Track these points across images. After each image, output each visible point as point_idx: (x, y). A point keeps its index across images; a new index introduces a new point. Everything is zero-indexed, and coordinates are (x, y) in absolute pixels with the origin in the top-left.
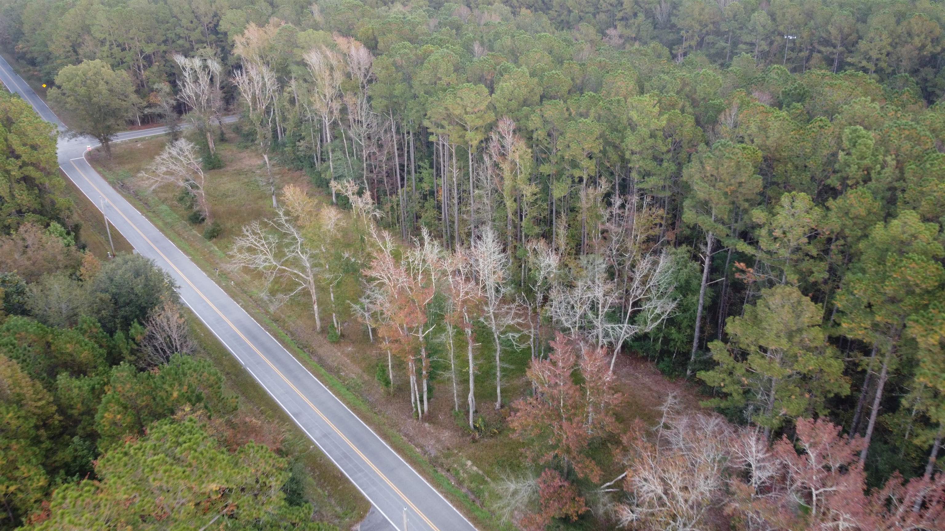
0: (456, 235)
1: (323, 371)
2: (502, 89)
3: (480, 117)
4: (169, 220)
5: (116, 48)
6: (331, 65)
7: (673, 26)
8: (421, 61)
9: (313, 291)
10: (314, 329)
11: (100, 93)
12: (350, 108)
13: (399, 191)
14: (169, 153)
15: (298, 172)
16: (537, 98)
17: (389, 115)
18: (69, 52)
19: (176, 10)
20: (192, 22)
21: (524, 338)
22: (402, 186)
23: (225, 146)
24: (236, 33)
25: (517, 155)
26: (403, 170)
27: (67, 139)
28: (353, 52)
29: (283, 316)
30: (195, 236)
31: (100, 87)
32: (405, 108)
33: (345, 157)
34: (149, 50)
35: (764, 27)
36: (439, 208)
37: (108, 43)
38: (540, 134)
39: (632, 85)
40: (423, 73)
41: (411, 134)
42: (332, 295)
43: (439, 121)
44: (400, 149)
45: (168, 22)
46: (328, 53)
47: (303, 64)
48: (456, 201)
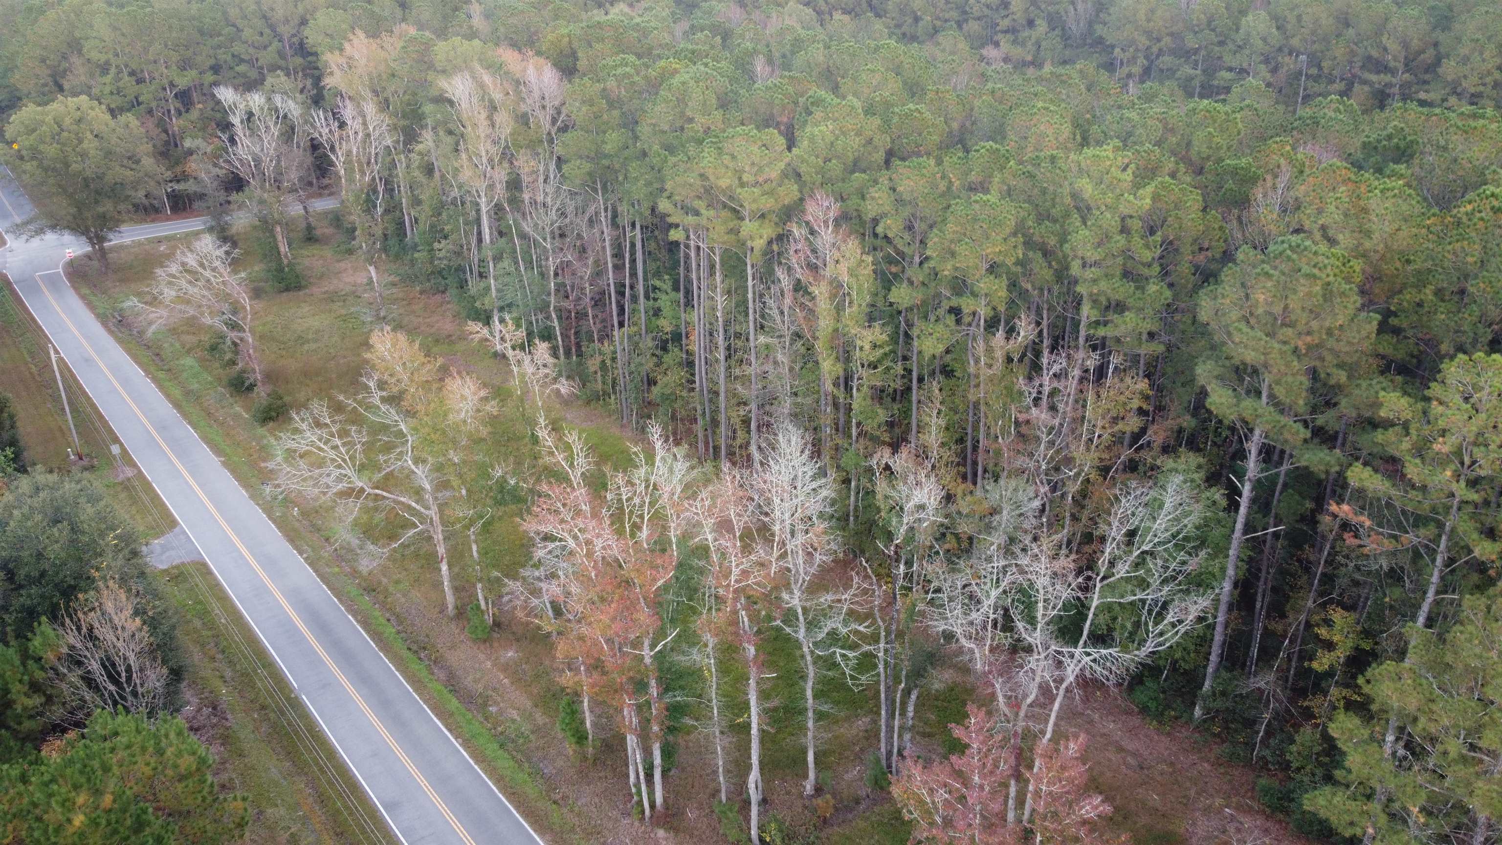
0: (722, 418)
1: (454, 703)
2: (812, 140)
3: (771, 193)
4: (195, 386)
5: (127, 78)
6: (491, 101)
7: (1100, 41)
8: (654, 86)
9: (439, 537)
10: (443, 609)
11: (84, 155)
12: (526, 179)
13: (616, 333)
14: (183, 264)
15: (438, 298)
16: (879, 156)
17: (595, 190)
18: (45, 85)
19: (233, 12)
20: (262, 34)
21: (867, 662)
22: (621, 325)
23: (314, 250)
24: (331, 49)
25: (843, 268)
26: (623, 294)
27: (25, 237)
28: (531, 74)
29: (385, 580)
30: (237, 417)
31: (85, 145)
32: (626, 177)
33: (517, 269)
34: (183, 81)
35: (1264, 39)
36: (690, 364)
37: (113, 70)
38: (891, 226)
39: (1066, 130)
40: (658, 108)
41: (638, 227)
42: (474, 548)
43: (688, 202)
44: (618, 255)
45: (219, 34)
46: (487, 79)
47: (443, 100)
48: (721, 355)
